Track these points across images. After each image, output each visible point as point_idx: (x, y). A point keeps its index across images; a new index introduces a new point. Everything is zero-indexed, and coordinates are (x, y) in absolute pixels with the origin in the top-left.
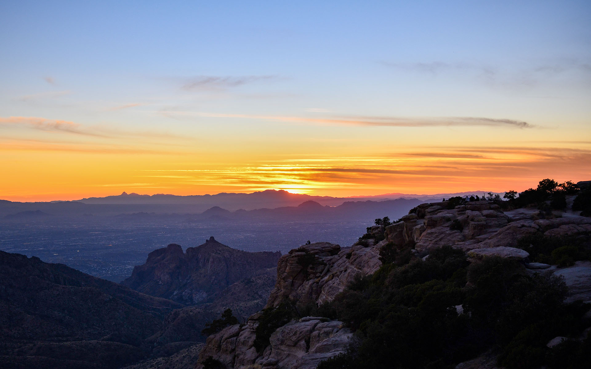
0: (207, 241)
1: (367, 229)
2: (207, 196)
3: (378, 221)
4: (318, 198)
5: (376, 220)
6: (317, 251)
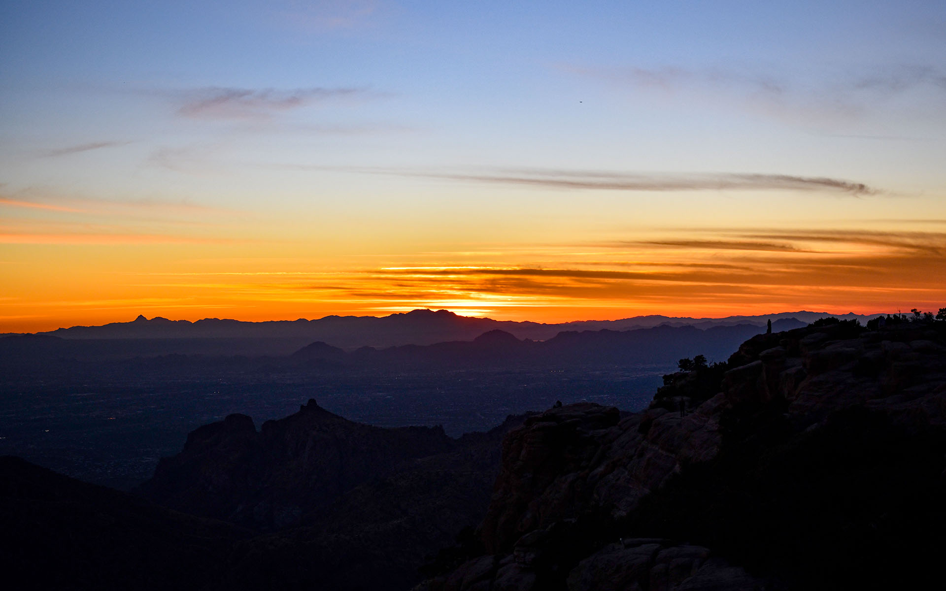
0: (302, 407)
1: (663, 377)
2: (302, 321)
3: (684, 364)
4: (510, 323)
5: (681, 361)
6: (577, 419)
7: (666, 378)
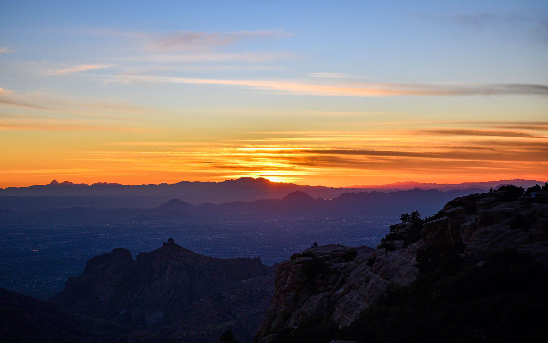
0: (164, 244)
1: (390, 227)
2: (164, 185)
3: (405, 217)
4: (308, 187)
5: (402, 216)
6: (327, 256)
7: (392, 227)
